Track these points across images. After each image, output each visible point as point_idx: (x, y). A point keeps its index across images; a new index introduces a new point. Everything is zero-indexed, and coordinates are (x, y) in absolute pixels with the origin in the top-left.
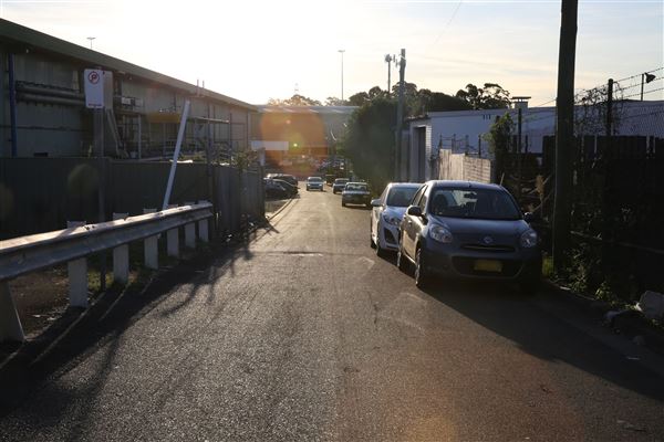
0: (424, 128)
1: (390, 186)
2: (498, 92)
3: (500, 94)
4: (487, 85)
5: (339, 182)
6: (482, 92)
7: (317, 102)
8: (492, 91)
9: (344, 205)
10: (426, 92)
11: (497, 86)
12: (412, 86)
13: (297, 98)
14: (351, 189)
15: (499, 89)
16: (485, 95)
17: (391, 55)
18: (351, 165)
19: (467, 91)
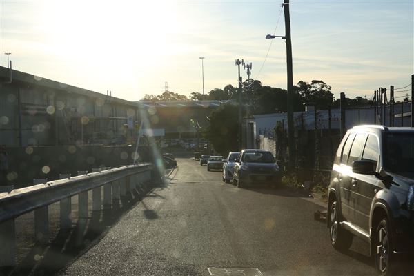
0: (253, 124)
1: (230, 153)
2: (323, 87)
3: (325, 88)
4: (314, 82)
5: (204, 157)
6: (310, 86)
7: (183, 96)
8: (318, 86)
9: (209, 170)
10: (268, 88)
11: (321, 82)
12: (258, 83)
13: (167, 94)
14: (213, 160)
15: (323, 85)
16: (312, 89)
17: (241, 60)
18: (212, 145)
19: (299, 86)
